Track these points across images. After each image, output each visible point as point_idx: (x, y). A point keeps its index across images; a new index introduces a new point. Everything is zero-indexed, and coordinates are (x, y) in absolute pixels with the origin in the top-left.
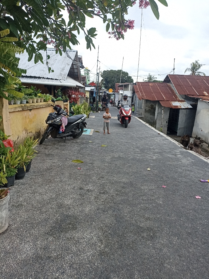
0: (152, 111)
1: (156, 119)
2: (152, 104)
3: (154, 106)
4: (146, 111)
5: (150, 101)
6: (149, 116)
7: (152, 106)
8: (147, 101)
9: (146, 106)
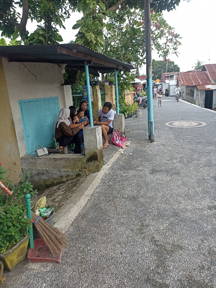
0: (191, 94)
1: (195, 100)
2: (191, 88)
3: (193, 90)
4: (187, 94)
5: (190, 87)
6: (189, 97)
7: (191, 90)
8: (187, 86)
9: (187, 91)
